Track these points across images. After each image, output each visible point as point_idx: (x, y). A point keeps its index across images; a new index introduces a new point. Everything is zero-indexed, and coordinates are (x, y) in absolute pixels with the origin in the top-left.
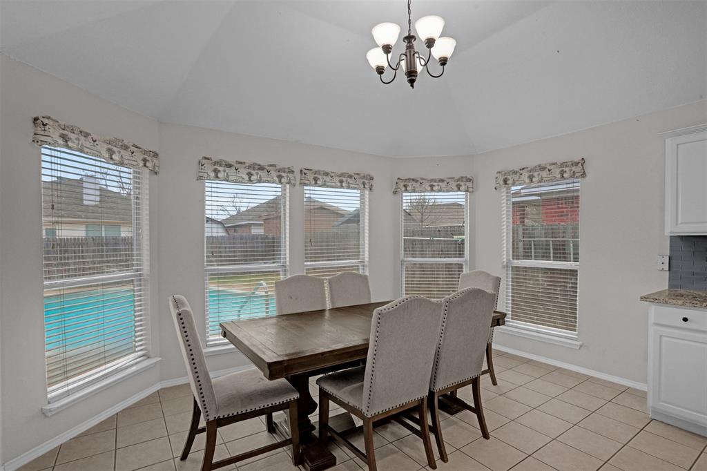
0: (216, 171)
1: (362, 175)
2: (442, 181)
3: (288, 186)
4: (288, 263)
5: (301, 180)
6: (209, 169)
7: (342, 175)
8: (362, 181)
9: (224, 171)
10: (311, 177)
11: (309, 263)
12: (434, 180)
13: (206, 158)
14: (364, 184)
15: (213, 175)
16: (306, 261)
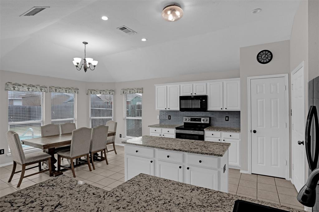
0: (14, 88)
1: (74, 88)
2: (104, 91)
3: (44, 92)
4: (44, 120)
5: (50, 90)
6: (11, 87)
7: (67, 88)
8: (74, 90)
9: (18, 87)
10: (54, 89)
11: (53, 120)
12: (101, 90)
13: (9, 83)
14: (75, 91)
15: (12, 89)
16: (52, 119)
